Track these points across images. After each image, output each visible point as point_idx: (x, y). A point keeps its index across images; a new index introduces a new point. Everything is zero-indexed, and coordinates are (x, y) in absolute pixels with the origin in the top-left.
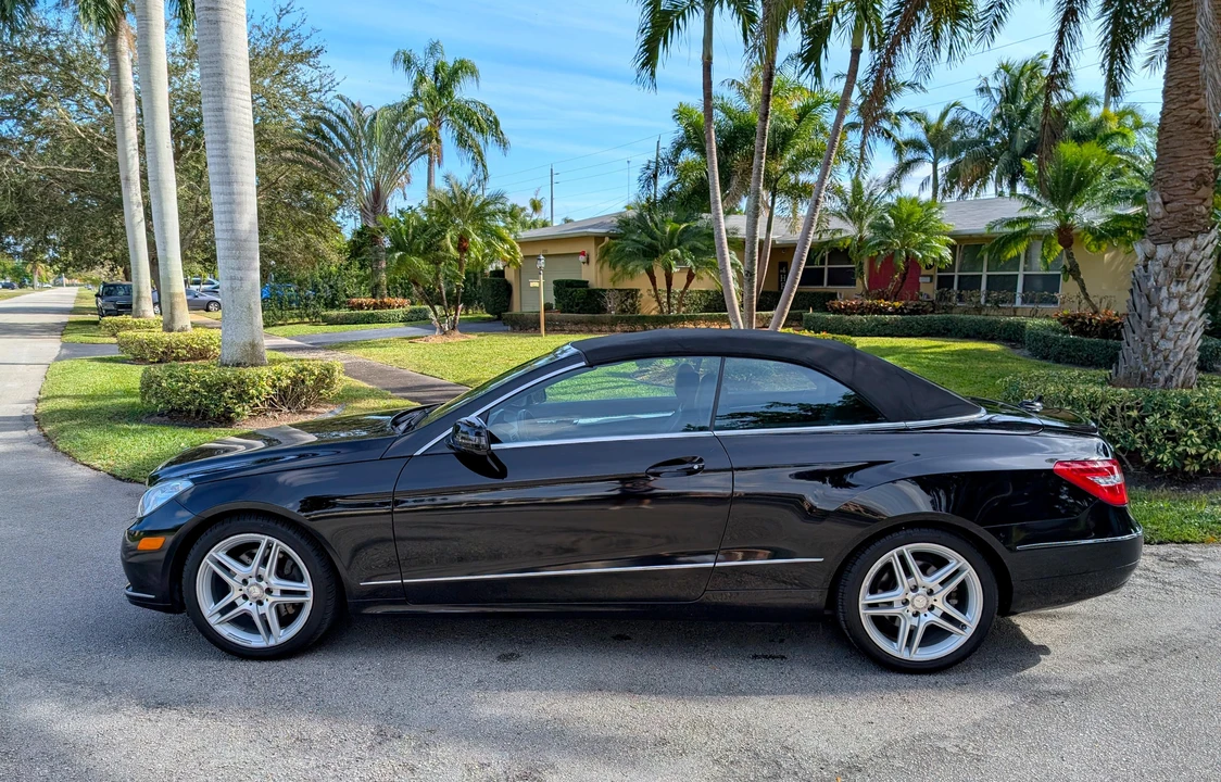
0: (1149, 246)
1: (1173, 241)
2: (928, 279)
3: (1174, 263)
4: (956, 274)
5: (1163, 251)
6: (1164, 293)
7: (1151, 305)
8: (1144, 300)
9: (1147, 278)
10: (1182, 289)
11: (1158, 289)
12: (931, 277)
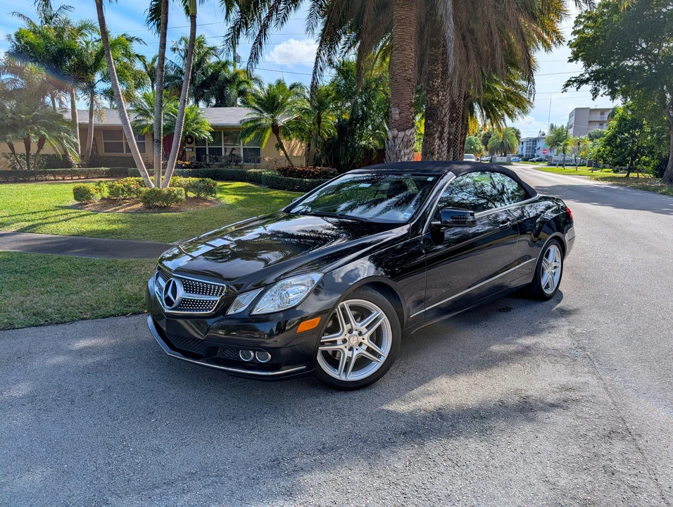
0: (396, 132)
1: (404, 130)
2: (191, 150)
3: (405, 140)
4: (207, 147)
5: (401, 134)
6: (402, 153)
7: (398, 158)
8: (395, 156)
9: (395, 146)
10: (408, 151)
11: (400, 151)
12: (192, 148)
